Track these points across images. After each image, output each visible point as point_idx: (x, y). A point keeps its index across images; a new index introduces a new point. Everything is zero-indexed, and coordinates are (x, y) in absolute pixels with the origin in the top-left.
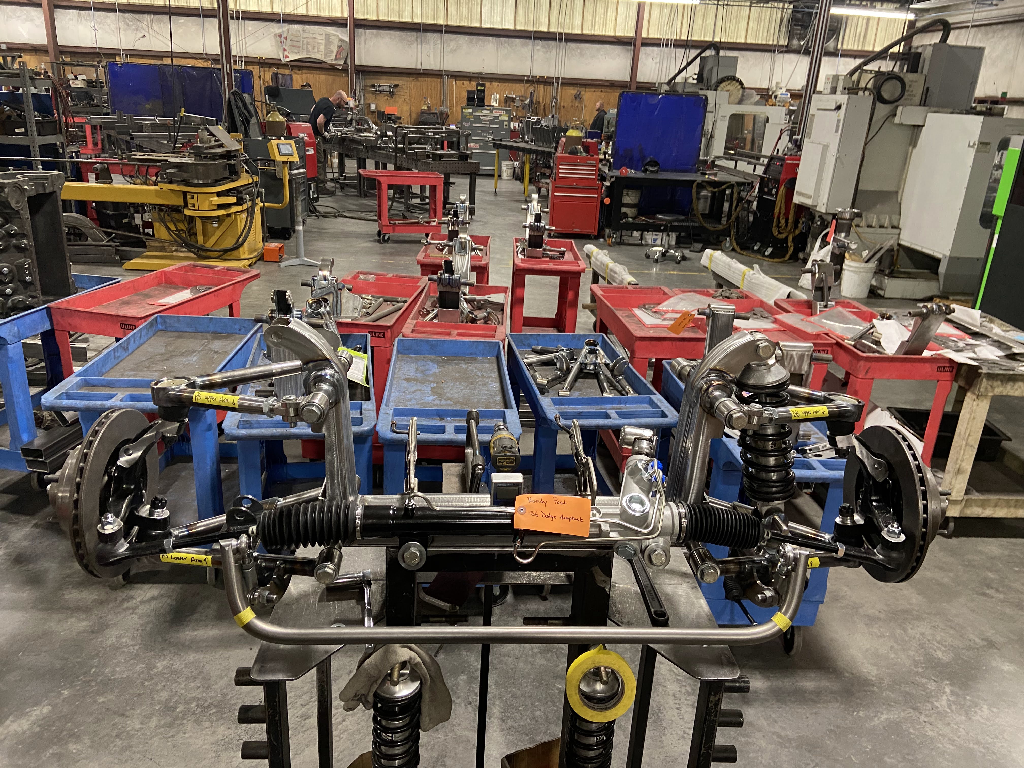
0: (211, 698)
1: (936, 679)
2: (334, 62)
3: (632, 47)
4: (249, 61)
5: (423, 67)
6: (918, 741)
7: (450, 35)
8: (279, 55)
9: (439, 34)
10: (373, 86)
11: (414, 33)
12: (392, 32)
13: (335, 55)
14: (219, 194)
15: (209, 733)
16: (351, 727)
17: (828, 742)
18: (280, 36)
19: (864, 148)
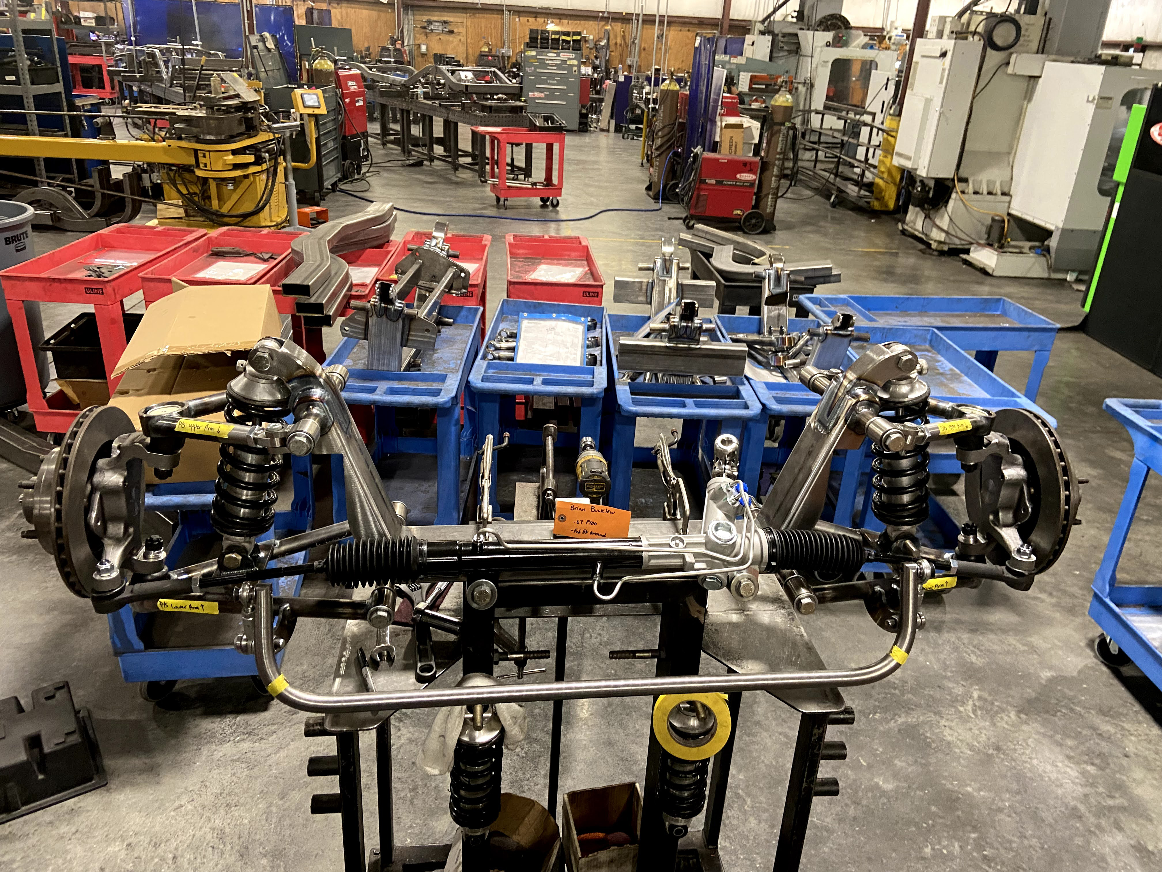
1: (965, 684)
5: (482, 2)
14: (234, 152)
19: (972, 103)
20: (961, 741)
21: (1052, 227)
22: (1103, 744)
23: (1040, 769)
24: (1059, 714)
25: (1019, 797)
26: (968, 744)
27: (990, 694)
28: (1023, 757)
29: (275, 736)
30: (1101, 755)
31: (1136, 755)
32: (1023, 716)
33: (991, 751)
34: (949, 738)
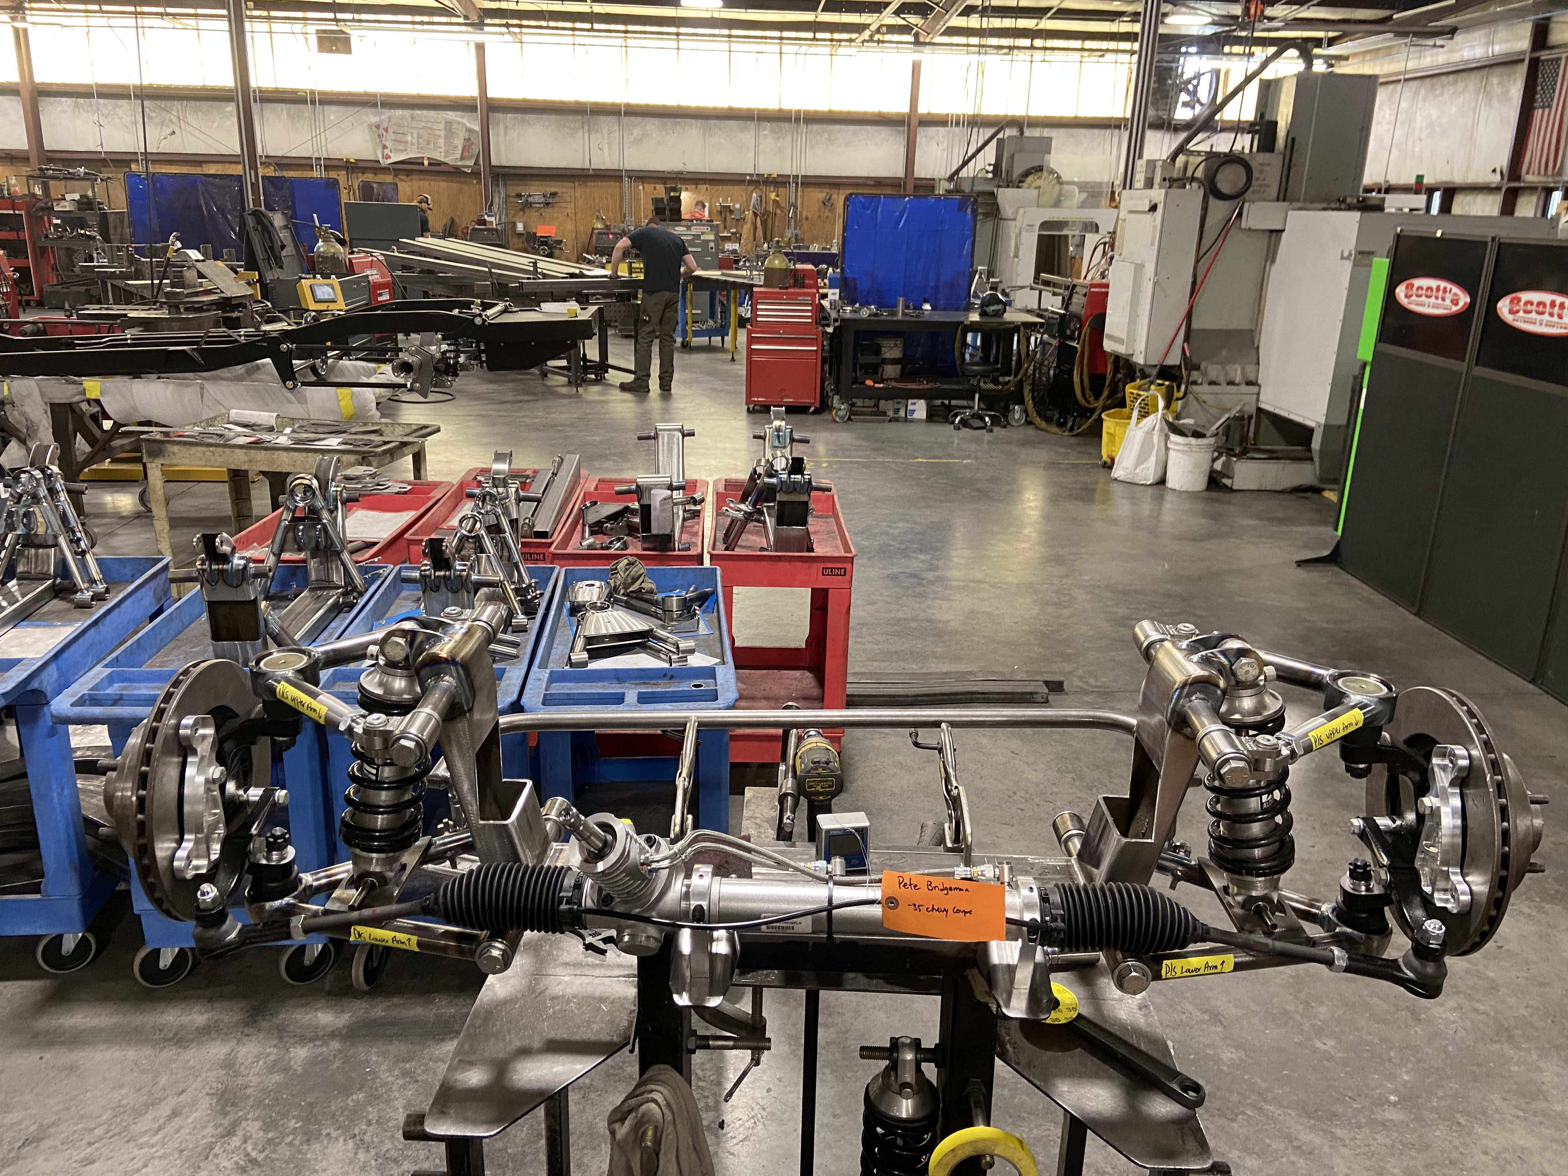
2: (459, 163)
3: (906, 128)
4: (331, 164)
5: (594, 166)
7: (632, 118)
8: (376, 155)
9: (615, 118)
10: (519, 196)
11: (580, 118)
12: (545, 117)
13: (459, 152)
18: (378, 127)
19: (1195, 268)
21: (1312, 424)
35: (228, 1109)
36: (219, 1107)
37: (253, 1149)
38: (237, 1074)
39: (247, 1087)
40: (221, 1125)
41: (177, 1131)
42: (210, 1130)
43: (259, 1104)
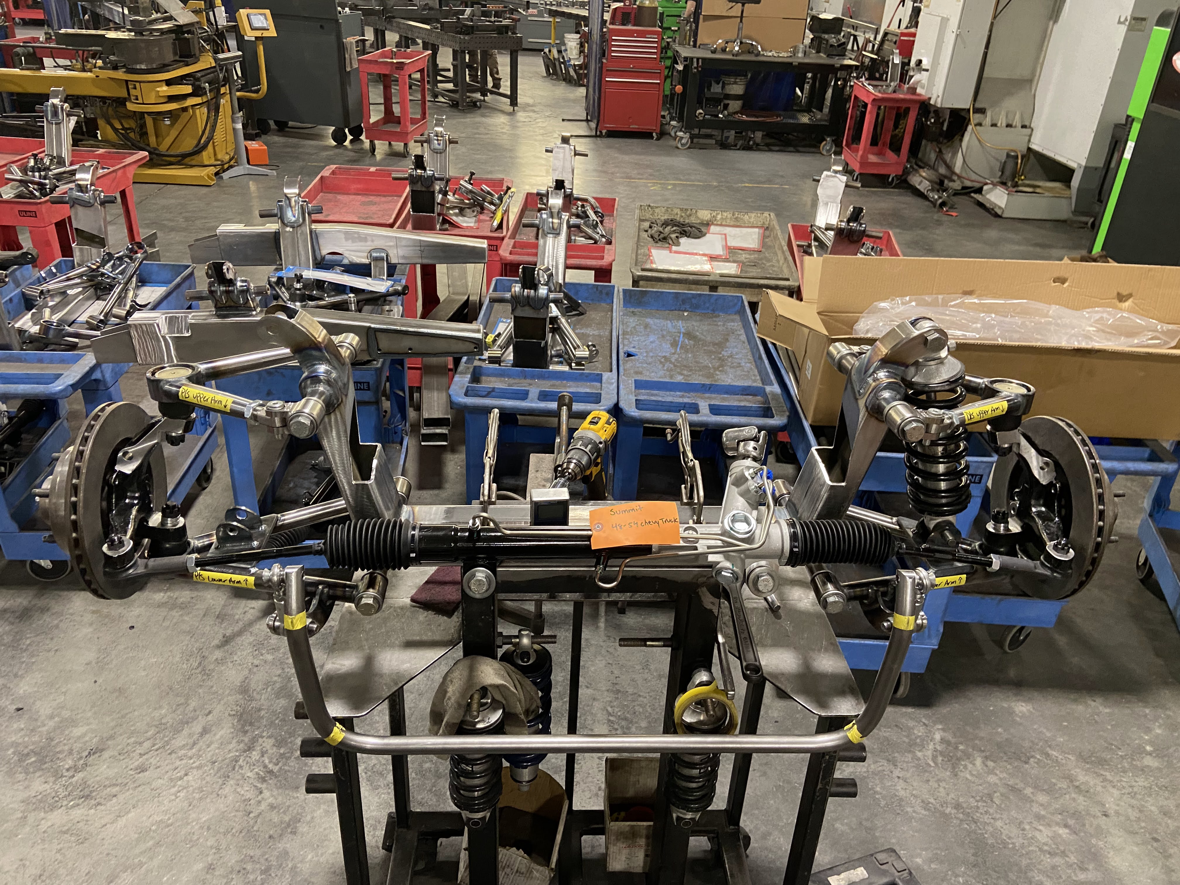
0: (33, 743)
1: (926, 722)
6: (883, 803)
14: (169, 83)
15: (21, 788)
16: (193, 783)
17: (772, 802)
19: (991, 25)
20: (916, 797)
21: (1074, 165)
22: (1081, 798)
23: (1005, 832)
24: (1032, 760)
25: (975, 871)
26: (923, 801)
27: (955, 736)
28: (986, 817)
29: (115, 800)
30: (1076, 815)
31: (1117, 813)
32: (990, 764)
33: (948, 811)
34: (902, 793)
35: (247, 728)
36: (240, 727)
37: (270, 762)
38: (252, 699)
39: (260, 710)
40: (242, 741)
41: (208, 746)
42: (233, 745)
43: (272, 724)
